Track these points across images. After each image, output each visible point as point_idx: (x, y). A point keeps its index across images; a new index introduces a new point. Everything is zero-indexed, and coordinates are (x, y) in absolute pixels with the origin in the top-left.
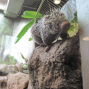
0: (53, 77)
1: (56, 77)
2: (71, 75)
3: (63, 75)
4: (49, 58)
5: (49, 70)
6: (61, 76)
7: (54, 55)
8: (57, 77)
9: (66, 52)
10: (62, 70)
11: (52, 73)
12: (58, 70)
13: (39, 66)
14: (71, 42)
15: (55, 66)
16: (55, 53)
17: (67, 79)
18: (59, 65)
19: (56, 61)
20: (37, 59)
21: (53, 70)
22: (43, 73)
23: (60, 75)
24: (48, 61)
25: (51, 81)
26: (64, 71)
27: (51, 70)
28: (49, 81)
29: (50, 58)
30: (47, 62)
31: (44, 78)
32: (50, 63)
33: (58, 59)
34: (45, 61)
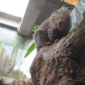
0: (57, 77)
1: (60, 77)
2: (79, 72)
3: (69, 73)
4: (52, 55)
5: (52, 69)
6: (67, 74)
7: (59, 49)
8: (62, 77)
9: (73, 43)
10: (68, 66)
11: (56, 72)
12: (63, 67)
13: (42, 66)
14: (78, 33)
15: (60, 63)
16: (60, 47)
17: (75, 78)
18: (64, 60)
19: (60, 56)
20: (39, 58)
21: (57, 69)
22: (45, 73)
23: (65, 74)
24: (51, 58)
25: (54, 83)
26: (70, 68)
27: (55, 69)
28: (51, 83)
29: (54, 55)
30: (50, 60)
31: (46, 79)
32: (54, 60)
33: (63, 53)
34: (48, 59)
